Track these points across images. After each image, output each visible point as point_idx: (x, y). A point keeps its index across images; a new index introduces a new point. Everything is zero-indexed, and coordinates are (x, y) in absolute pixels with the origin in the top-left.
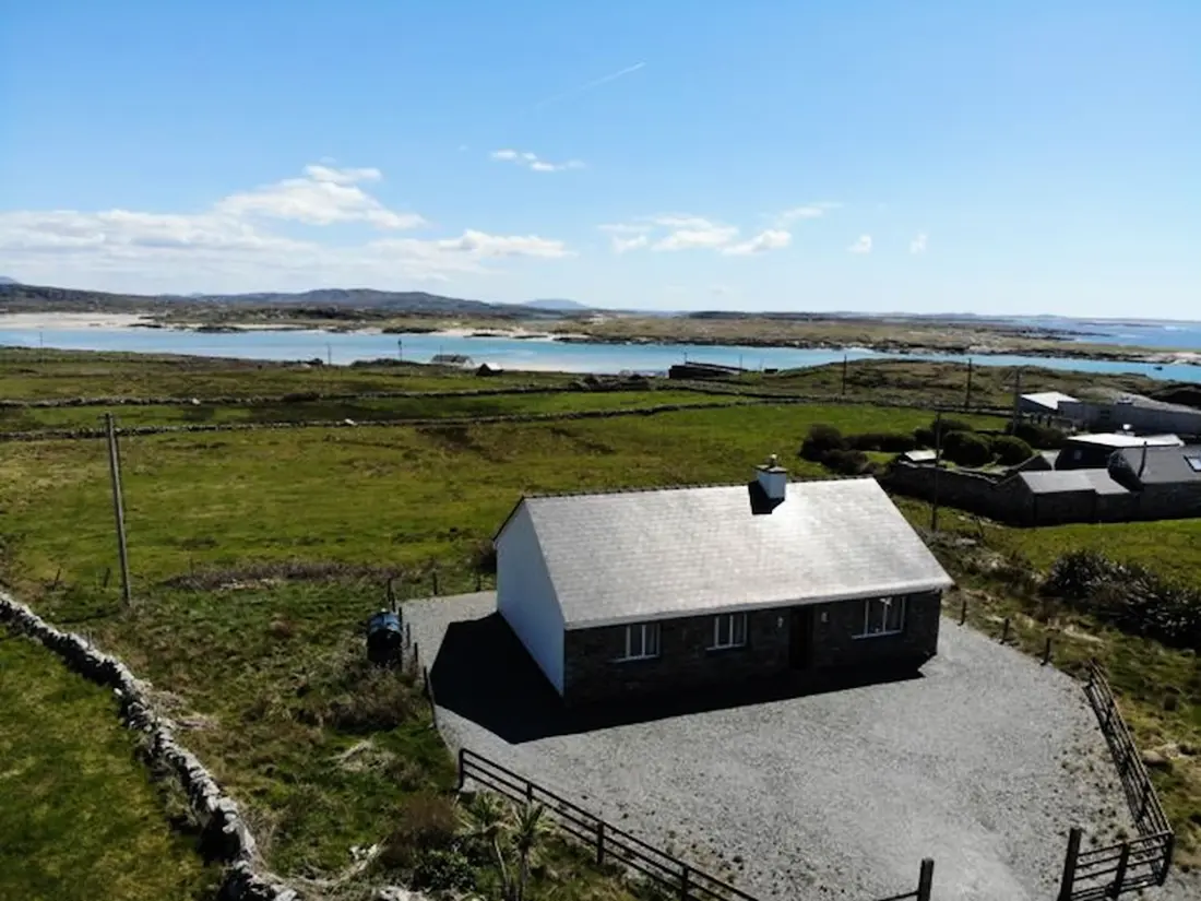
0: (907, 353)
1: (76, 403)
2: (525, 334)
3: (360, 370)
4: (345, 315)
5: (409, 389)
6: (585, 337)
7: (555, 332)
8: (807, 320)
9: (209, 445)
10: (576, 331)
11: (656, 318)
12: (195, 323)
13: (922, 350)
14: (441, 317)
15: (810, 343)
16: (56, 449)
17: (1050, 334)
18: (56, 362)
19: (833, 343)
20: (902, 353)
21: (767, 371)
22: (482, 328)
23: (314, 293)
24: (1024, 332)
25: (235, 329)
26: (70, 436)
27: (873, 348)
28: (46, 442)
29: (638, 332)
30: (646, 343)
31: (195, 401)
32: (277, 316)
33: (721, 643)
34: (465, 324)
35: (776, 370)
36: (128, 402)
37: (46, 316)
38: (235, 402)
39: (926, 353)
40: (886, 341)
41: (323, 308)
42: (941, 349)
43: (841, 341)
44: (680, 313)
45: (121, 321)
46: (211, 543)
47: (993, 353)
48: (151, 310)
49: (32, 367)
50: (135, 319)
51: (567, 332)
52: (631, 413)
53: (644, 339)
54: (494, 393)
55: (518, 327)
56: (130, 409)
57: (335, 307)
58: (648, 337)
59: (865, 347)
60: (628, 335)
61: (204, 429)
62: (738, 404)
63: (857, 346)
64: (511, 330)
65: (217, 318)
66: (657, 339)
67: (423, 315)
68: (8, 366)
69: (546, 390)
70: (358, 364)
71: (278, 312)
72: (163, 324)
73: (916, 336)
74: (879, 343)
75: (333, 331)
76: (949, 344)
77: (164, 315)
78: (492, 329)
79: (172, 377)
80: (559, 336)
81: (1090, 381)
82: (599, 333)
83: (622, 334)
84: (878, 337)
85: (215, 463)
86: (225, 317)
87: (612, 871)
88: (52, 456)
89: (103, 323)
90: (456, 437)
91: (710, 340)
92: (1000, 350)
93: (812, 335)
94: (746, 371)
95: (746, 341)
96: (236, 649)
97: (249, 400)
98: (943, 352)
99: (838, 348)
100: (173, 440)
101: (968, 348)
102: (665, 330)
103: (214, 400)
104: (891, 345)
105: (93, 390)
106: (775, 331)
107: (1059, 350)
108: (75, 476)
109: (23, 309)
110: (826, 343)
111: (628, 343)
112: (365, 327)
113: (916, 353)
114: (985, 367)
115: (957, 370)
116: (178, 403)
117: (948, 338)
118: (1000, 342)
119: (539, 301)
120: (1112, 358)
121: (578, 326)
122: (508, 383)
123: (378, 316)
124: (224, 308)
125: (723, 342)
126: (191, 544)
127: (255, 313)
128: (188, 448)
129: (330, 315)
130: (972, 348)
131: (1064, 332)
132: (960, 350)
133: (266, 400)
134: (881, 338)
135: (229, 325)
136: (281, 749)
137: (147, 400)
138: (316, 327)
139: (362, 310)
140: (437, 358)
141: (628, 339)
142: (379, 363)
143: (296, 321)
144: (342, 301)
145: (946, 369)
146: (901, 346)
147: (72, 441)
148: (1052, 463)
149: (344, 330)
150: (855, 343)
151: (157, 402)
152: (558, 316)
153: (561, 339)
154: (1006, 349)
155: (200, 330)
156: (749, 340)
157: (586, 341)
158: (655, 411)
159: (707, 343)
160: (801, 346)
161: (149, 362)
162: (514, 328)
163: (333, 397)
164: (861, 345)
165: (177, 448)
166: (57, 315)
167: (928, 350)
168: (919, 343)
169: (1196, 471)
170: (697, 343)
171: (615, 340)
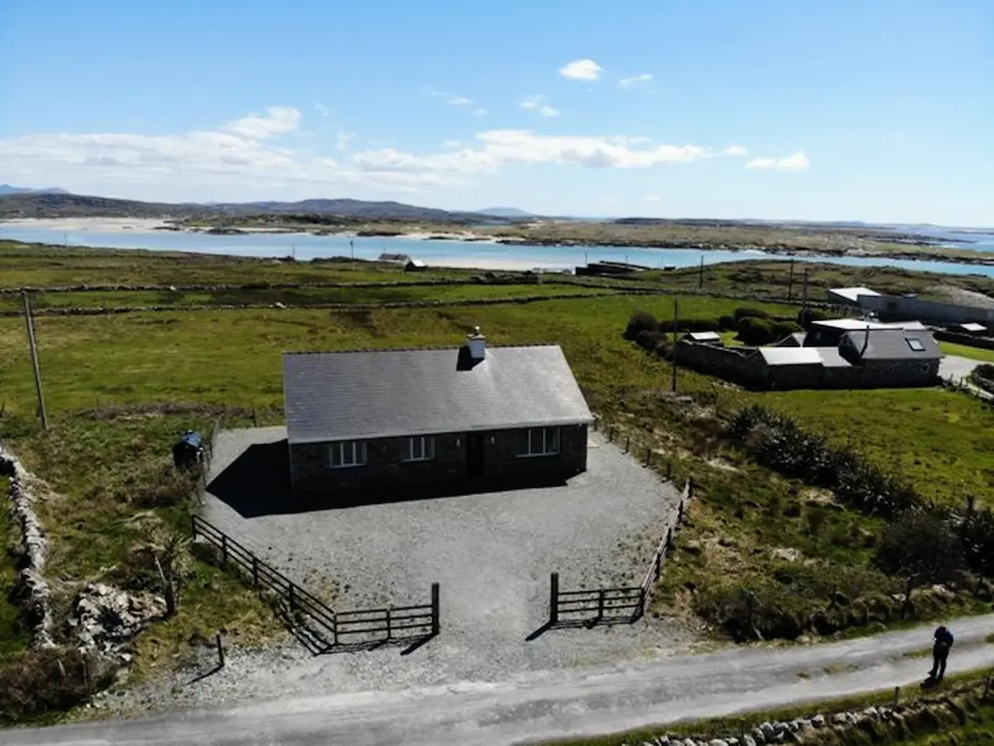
0: (793, 255)
1: (81, 289)
2: (473, 237)
3: (316, 265)
4: (327, 221)
5: (346, 280)
6: (522, 239)
7: (497, 236)
8: (715, 226)
9: (165, 321)
10: (515, 235)
11: (585, 223)
12: (205, 226)
13: (806, 252)
14: (406, 223)
15: (712, 246)
16: (50, 322)
17: (921, 240)
18: (80, 257)
19: (732, 245)
20: (789, 254)
21: (667, 269)
22: (438, 232)
23: (307, 202)
24: (900, 238)
25: (239, 232)
26: (63, 313)
27: (765, 251)
28: (45, 318)
29: (567, 236)
30: (572, 245)
31: (173, 288)
32: (272, 221)
33: (415, 457)
34: (424, 229)
35: (674, 268)
36: (122, 288)
37: (89, 219)
38: (203, 289)
39: (809, 255)
40: (776, 245)
41: (310, 215)
42: (823, 251)
43: (738, 244)
44: (607, 219)
45: (148, 225)
46: (129, 390)
47: (867, 255)
48: (173, 215)
49: (62, 261)
50: (160, 223)
51: (507, 235)
52: (509, 301)
53: (571, 242)
54: (409, 285)
55: (467, 231)
56: (122, 294)
57: (320, 214)
58: (575, 239)
59: (759, 250)
60: (558, 238)
61: (166, 309)
62: (599, 295)
63: (752, 249)
64: (462, 234)
65: (225, 221)
66: (583, 242)
67: (392, 221)
68: (43, 260)
69: (453, 283)
70: (316, 261)
71: (274, 218)
72: (181, 227)
73: (803, 240)
74: (770, 246)
75: (318, 234)
76: (829, 248)
77: (183, 219)
78: (446, 233)
79: (166, 271)
80: (500, 239)
81: (938, 280)
82: (534, 236)
83: (553, 238)
84: (769, 241)
85: (162, 334)
86: (232, 221)
87: (258, 588)
88: (45, 327)
89: (133, 226)
90: (360, 318)
91: (627, 242)
92: (875, 253)
93: (713, 238)
94: (649, 269)
95: (658, 244)
96: (102, 457)
97: (214, 288)
98: (823, 255)
99: (736, 250)
100: (139, 317)
101: (846, 251)
102: (591, 234)
103: (188, 287)
104: (780, 247)
105: (99, 279)
106: (685, 235)
107: (924, 254)
108: (55, 342)
109: (70, 214)
110: (726, 246)
111: (558, 245)
112: (342, 230)
113: (800, 255)
114: (850, 267)
115: (826, 270)
116: (158, 290)
117: (829, 243)
118: (873, 246)
119: (491, 209)
120: (968, 261)
121: (518, 230)
122: (425, 277)
123: (355, 221)
124: (232, 214)
125: (639, 244)
126: (115, 391)
127: (255, 218)
128: (148, 323)
129: (315, 220)
130: (850, 251)
131: (933, 239)
132: (839, 253)
133: (228, 288)
134: (772, 242)
135: (233, 227)
136: (93, 515)
137: (135, 287)
138: (303, 230)
139: (342, 216)
140: (384, 256)
141: (558, 242)
142: (334, 260)
143: (286, 225)
144: (328, 209)
145: (816, 269)
146: (789, 249)
147: (65, 317)
148: (801, 343)
149: (325, 232)
150: (750, 246)
151: (143, 289)
152: (503, 222)
153: (502, 242)
154: (879, 253)
155: (211, 232)
156: (660, 242)
157: (522, 243)
158: (530, 300)
159: (624, 245)
160: (705, 248)
161: (154, 257)
162: (464, 232)
163: (280, 286)
164: (755, 247)
165: (142, 323)
166: (98, 219)
167: (812, 252)
168: (803, 246)
169: (914, 350)
170: (616, 245)
171: (546, 243)
